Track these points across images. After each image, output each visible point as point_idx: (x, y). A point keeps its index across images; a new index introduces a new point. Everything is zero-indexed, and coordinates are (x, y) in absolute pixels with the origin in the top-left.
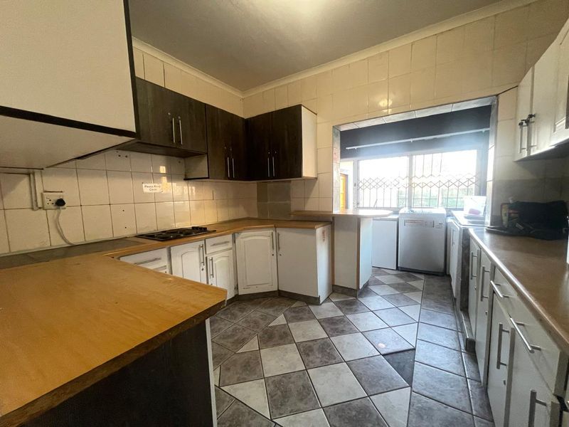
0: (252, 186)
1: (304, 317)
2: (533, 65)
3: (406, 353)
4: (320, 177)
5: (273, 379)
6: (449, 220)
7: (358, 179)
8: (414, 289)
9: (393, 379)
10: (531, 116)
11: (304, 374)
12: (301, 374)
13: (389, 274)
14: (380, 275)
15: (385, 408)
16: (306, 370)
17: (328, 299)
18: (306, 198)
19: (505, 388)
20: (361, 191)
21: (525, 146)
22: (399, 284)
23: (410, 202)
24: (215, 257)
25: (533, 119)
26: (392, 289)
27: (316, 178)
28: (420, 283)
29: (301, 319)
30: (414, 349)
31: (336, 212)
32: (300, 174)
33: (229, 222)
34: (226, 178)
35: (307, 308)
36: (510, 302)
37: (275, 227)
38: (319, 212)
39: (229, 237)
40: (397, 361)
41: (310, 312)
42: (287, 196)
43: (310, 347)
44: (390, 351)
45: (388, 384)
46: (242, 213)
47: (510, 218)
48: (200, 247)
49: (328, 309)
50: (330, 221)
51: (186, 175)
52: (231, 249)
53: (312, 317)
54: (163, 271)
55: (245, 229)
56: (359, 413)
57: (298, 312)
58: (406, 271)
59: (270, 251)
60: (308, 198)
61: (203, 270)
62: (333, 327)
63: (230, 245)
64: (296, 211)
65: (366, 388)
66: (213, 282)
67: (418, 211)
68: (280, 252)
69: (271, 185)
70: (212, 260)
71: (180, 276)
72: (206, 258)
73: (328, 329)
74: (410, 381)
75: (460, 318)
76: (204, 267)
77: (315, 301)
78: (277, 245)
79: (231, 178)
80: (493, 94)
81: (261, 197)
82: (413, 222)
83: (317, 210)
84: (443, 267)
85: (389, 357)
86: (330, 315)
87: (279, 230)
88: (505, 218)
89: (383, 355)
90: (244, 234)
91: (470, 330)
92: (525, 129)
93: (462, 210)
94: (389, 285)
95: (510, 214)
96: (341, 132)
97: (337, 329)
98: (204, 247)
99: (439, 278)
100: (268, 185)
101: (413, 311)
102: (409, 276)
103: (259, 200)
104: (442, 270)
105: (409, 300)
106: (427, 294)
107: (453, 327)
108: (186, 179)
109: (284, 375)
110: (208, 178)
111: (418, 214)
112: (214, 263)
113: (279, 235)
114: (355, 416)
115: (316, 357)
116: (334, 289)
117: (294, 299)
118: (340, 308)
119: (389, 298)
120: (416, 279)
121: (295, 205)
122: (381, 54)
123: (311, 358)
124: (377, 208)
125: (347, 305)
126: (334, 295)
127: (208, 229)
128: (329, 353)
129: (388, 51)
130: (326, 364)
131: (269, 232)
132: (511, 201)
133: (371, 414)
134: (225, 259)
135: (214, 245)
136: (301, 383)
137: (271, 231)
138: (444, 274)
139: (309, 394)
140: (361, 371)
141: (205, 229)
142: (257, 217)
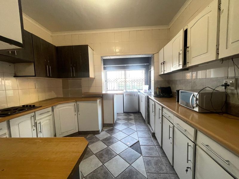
0: (60, 81)
1: (94, 141)
2: (163, 47)
3: (137, 143)
4: (96, 77)
5: (89, 176)
6: (139, 93)
7: (107, 79)
8: (131, 119)
9: (136, 155)
10: (164, 62)
11: (103, 167)
12: (101, 167)
13: (122, 115)
14: (119, 116)
15: (137, 167)
16: (103, 164)
17: (102, 130)
18: (89, 87)
19: (171, 145)
20: (108, 83)
21: (163, 70)
22: (126, 118)
23: (126, 87)
24: (41, 121)
25: (164, 63)
26: (125, 121)
27: (94, 78)
28: (132, 117)
29: (93, 142)
30: (139, 141)
31: (104, 92)
32: (88, 76)
33: (46, 100)
34: (47, 76)
35: (94, 136)
36: (171, 118)
37: (76, 101)
38: (96, 92)
39: (50, 109)
40: (135, 147)
41: (96, 138)
42: (80, 86)
43: (101, 153)
44: (132, 144)
45: (135, 157)
46: (53, 95)
47: (159, 92)
48: (32, 117)
49: (103, 135)
50: (101, 97)
51: (15, 74)
52: (51, 115)
53: (98, 140)
54: (5, 137)
55: (59, 104)
56: (129, 173)
57: (91, 139)
58: (127, 113)
59: (74, 113)
60: (91, 87)
61: (34, 130)
62: (108, 141)
63: (51, 113)
64: (85, 93)
65: (129, 162)
66: (40, 136)
67: (128, 91)
68: (79, 113)
69: (70, 80)
70: (40, 123)
71: (18, 136)
72: (36, 123)
73: (107, 143)
74: (141, 153)
75: (147, 126)
76: (35, 128)
77: (97, 132)
78: (77, 110)
79: (49, 77)
80: (152, 53)
81: (65, 87)
82: (128, 95)
83: (95, 92)
84: (138, 110)
85: (131, 147)
86: (105, 137)
87: (78, 103)
88: (158, 92)
89: (130, 147)
90: (58, 106)
91: (152, 129)
92: (163, 65)
93: (142, 90)
94: (123, 119)
95: (159, 91)
96: (103, 59)
97: (110, 142)
98: (34, 116)
99: (137, 114)
100: (69, 80)
101: (134, 127)
102: (128, 115)
103: (63, 88)
104: (138, 111)
105: (131, 124)
106: (136, 120)
107: (147, 130)
108: (15, 76)
109: (94, 171)
110: (35, 76)
111: (129, 92)
112: (41, 124)
113: (78, 105)
114: (129, 175)
115: (106, 157)
116: (104, 125)
117: (87, 134)
118: (108, 133)
119: (125, 124)
120: (131, 115)
121: (84, 90)
122: (119, 32)
123: (104, 158)
124: (114, 90)
125: (111, 131)
126: (104, 128)
127: (36, 106)
128: (110, 153)
129: (121, 32)
130: (110, 159)
131: (73, 104)
132: (159, 87)
133: (134, 172)
134: (48, 121)
135: (41, 114)
136: (103, 171)
137: (74, 104)
138: (138, 112)
139: (108, 175)
140: (125, 156)
141: (34, 106)
142: (62, 97)
